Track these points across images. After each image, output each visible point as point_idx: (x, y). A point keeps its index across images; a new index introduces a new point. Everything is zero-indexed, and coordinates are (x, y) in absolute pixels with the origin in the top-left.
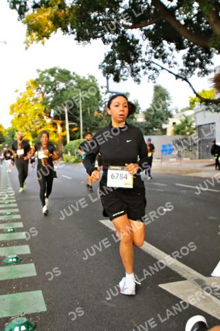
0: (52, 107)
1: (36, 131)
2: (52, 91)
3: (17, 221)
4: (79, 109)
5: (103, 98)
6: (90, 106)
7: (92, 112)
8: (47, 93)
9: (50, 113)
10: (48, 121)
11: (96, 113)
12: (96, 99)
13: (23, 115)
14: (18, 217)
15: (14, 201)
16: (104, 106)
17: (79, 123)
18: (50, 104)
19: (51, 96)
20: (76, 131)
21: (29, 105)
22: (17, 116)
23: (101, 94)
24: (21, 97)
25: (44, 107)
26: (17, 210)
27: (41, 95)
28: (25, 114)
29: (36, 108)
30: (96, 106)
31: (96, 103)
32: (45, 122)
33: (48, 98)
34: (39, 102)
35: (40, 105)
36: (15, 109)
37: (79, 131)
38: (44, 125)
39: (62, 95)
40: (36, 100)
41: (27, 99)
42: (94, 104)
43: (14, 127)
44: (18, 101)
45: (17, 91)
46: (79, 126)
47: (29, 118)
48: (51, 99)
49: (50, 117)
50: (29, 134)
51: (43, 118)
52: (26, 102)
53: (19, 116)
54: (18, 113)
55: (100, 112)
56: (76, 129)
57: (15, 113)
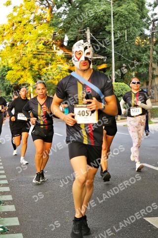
0: (65, 30)
1: (40, 69)
2: (65, 4)
3: (9, 214)
4: (109, 33)
5: (149, 14)
6: (128, 27)
7: (131, 38)
8: (58, 7)
9: (62, 40)
10: (60, 53)
11: (138, 39)
12: (139, 16)
13: (18, 44)
14: (12, 208)
15: (6, 182)
16: (151, 27)
17: (109, 56)
18: (62, 25)
19: (65, 12)
20: (104, 70)
21: (28, 28)
22: (9, 45)
23: (146, 6)
24: (15, 14)
25: (53, 31)
26: (9, 198)
27: (47, 10)
28: (21, 41)
29: (40, 32)
30: (137, 26)
31: (137, 23)
32: (54, 54)
33: (60, 15)
34: (45, 21)
35: (47, 26)
36: (6, 32)
37: (109, 68)
38: (52, 60)
39: (82, 10)
40: (40, 19)
41: (25, 16)
42: (134, 25)
43: (5, 64)
44: (10, 20)
45: (9, 4)
46: (109, 62)
47: (29, 49)
48: (64, 17)
49: (62, 46)
50: (29, 74)
51: (51, 48)
52: (24, 22)
53: (13, 45)
54: (11, 41)
55: (145, 37)
56: (104, 66)
57: (5, 41)
